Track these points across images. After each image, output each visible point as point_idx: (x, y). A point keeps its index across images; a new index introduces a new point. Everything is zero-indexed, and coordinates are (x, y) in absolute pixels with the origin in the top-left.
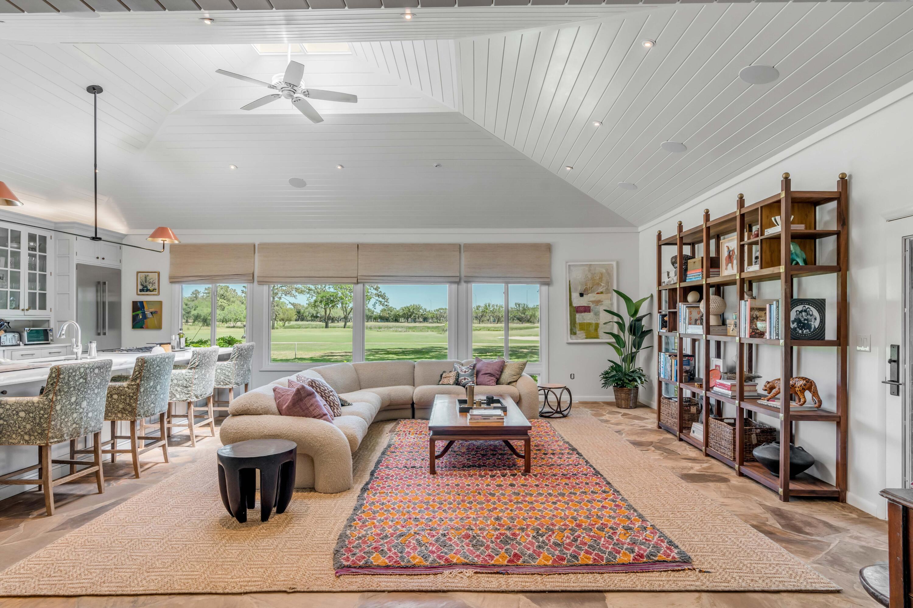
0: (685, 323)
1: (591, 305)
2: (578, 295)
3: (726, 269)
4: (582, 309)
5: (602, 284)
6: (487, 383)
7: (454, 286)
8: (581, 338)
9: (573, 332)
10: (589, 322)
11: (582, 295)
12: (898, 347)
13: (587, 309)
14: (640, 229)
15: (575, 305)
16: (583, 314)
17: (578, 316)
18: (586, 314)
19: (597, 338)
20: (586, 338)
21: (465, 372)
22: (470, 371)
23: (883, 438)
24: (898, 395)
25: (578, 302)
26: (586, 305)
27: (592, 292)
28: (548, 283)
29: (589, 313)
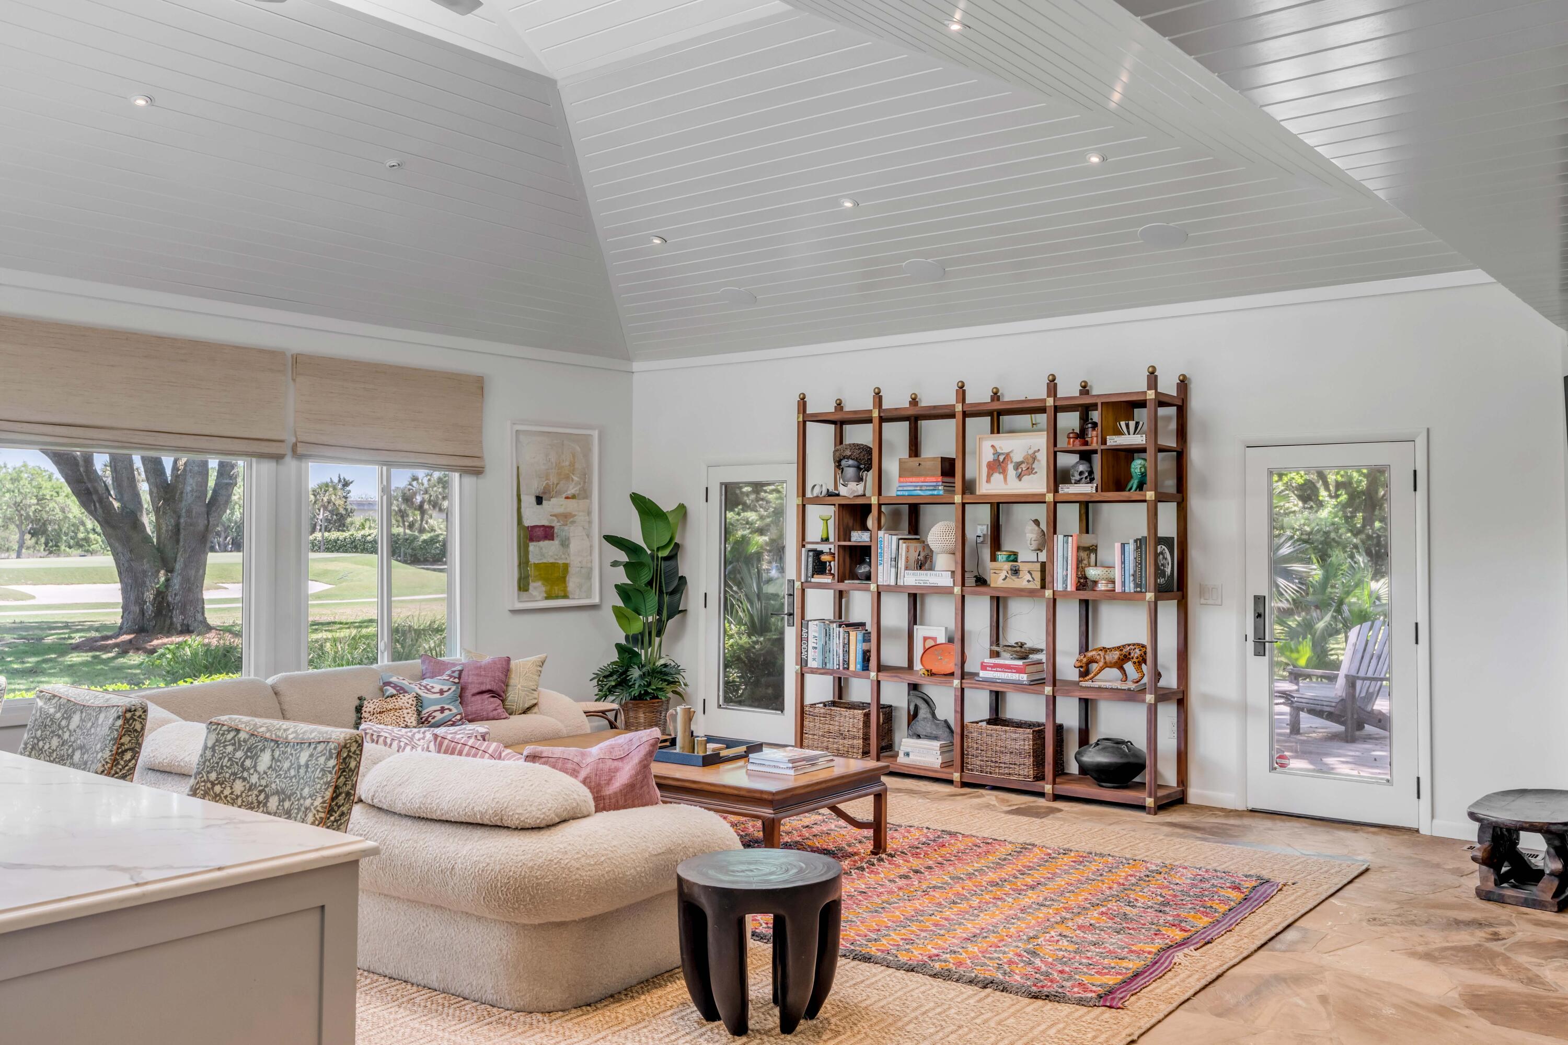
0: (897, 567)
1: (556, 524)
2: (533, 500)
3: (988, 481)
4: (540, 532)
5: (575, 478)
6: (491, 715)
7: (267, 467)
8: (537, 596)
9: (523, 585)
10: (552, 561)
11: (539, 500)
12: (1265, 597)
13: (547, 533)
14: (637, 366)
15: (527, 523)
16: (542, 544)
17: (533, 547)
18: (547, 542)
19: (566, 597)
20: (547, 598)
21: (442, 692)
22: (454, 688)
23: (1243, 709)
24: (1264, 655)
25: (534, 516)
26: (546, 523)
27: (558, 494)
28: (477, 472)
29: (551, 542)
